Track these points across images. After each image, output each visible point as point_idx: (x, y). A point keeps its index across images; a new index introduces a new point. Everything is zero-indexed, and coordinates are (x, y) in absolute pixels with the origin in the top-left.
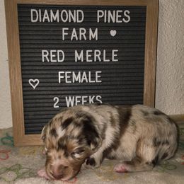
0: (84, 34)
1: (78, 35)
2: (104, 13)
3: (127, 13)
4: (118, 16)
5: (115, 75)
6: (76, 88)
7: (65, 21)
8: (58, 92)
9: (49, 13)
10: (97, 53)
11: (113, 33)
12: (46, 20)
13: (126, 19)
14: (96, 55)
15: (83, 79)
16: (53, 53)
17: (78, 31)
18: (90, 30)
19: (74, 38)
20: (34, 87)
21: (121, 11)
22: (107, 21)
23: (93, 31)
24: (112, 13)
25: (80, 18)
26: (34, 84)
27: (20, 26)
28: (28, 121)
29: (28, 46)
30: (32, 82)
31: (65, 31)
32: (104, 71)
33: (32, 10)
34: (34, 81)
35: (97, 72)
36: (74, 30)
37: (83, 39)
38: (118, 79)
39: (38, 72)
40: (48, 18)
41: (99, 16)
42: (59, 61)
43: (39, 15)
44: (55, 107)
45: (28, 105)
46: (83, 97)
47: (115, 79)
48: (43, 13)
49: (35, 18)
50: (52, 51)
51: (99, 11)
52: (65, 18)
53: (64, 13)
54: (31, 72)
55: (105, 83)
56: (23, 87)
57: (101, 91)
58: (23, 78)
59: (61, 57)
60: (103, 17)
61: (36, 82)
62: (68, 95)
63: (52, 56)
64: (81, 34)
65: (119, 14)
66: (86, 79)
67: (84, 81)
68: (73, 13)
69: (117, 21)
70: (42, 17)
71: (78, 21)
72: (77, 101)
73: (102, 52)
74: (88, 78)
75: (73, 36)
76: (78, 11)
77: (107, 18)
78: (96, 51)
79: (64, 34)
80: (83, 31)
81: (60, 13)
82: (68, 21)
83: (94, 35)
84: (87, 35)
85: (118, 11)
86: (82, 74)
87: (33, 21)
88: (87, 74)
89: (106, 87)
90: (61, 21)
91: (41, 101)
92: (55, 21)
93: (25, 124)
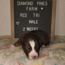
0: (33, 9)
2: (39, 3)
3: (46, 2)
5: (42, 21)
6: (30, 25)
8: (25, 26)
11: (42, 8)
12: (22, 5)
13: (46, 4)
15: (32, 22)
16: (24, 14)
18: (35, 8)
20: (18, 24)
22: (40, 5)
23: (36, 8)
25: (32, 4)
26: (18, 23)
27: (14, 6)
28: (15, 34)
29: (16, 12)
30: (17, 23)
31: (27, 8)
32: (39, 20)
33: (18, 2)
34: (18, 22)
35: (37, 20)
37: (33, 10)
38: (43, 23)
39: (19, 20)
40: (22, 4)
41: (38, 3)
42: (25, 17)
43: (20, 3)
44: (24, 30)
46: (32, 28)
47: (42, 23)
48: (21, 2)
50: (23, 14)
51: (38, 2)
52: (27, 4)
54: (17, 20)
55: (39, 24)
56: (15, 24)
58: (14, 22)
59: (26, 16)
60: (39, 4)
62: (28, 27)
63: (23, 15)
64: (32, 9)
65: (44, 3)
66: (33, 22)
67: (33, 23)
70: (21, 4)
72: (30, 29)
73: (38, 14)
74: (34, 22)
75: (30, 9)
76: (31, 2)
77: (40, 4)
78: (36, 14)
79: (27, 9)
80: (33, 8)
81: (26, 3)
82: (28, 5)
84: (34, 9)
85: (43, 2)
86: (32, 21)
87: (18, 5)
88: (34, 21)
89: (39, 25)
90: (26, 5)
91: (20, 28)
92: (24, 5)
93: (15, 35)
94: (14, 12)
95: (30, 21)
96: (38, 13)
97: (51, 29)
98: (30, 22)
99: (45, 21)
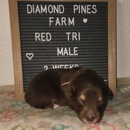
1: (61, 22)
2: (78, 7)
3: (94, 7)
4: (88, 9)
5: (87, 50)
6: (60, 59)
7: (51, 13)
8: (47, 63)
9: (40, 7)
10: (75, 35)
11: (85, 21)
12: (38, 12)
13: (94, 11)
14: (73, 36)
15: (65, 52)
17: (60, 20)
18: (69, 19)
19: (58, 24)
20: (30, 59)
21: (90, 6)
22: (81, 13)
23: (71, 20)
24: (84, 7)
25: (62, 11)
27: (19, 16)
28: (25, 83)
30: (28, 55)
31: (52, 20)
33: (28, 5)
36: (58, 19)
37: (64, 25)
39: (32, 48)
40: (39, 10)
41: (75, 9)
42: (47, 40)
43: (33, 9)
45: (26, 72)
46: (65, 66)
47: (88, 53)
48: (35, 7)
49: (30, 10)
50: (42, 34)
52: (51, 10)
53: (50, 7)
54: (28, 48)
56: (22, 59)
57: (78, 62)
59: (49, 38)
60: (78, 10)
61: (31, 55)
62: (54, 64)
63: (42, 37)
65: (89, 7)
67: (66, 54)
68: (56, 7)
69: (88, 13)
70: (35, 10)
71: (60, 13)
73: (78, 34)
74: (68, 52)
75: (57, 23)
76: (60, 6)
77: (81, 10)
78: (73, 33)
79: (50, 21)
80: (64, 20)
81: (47, 7)
82: (53, 13)
83: (72, 22)
84: (67, 22)
85: (88, 6)
86: (64, 49)
87: (28, 12)
88: (68, 49)
89: (81, 59)
90: (48, 13)
91: (35, 69)
92: (44, 13)
93: (24, 85)
94: (20, 29)
95: (60, 49)
96: (77, 32)
97: (107, 68)
98: (60, 52)
99: (95, 50)
